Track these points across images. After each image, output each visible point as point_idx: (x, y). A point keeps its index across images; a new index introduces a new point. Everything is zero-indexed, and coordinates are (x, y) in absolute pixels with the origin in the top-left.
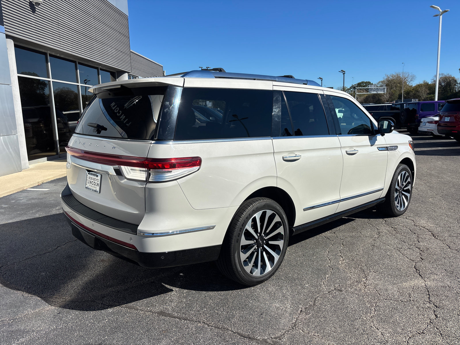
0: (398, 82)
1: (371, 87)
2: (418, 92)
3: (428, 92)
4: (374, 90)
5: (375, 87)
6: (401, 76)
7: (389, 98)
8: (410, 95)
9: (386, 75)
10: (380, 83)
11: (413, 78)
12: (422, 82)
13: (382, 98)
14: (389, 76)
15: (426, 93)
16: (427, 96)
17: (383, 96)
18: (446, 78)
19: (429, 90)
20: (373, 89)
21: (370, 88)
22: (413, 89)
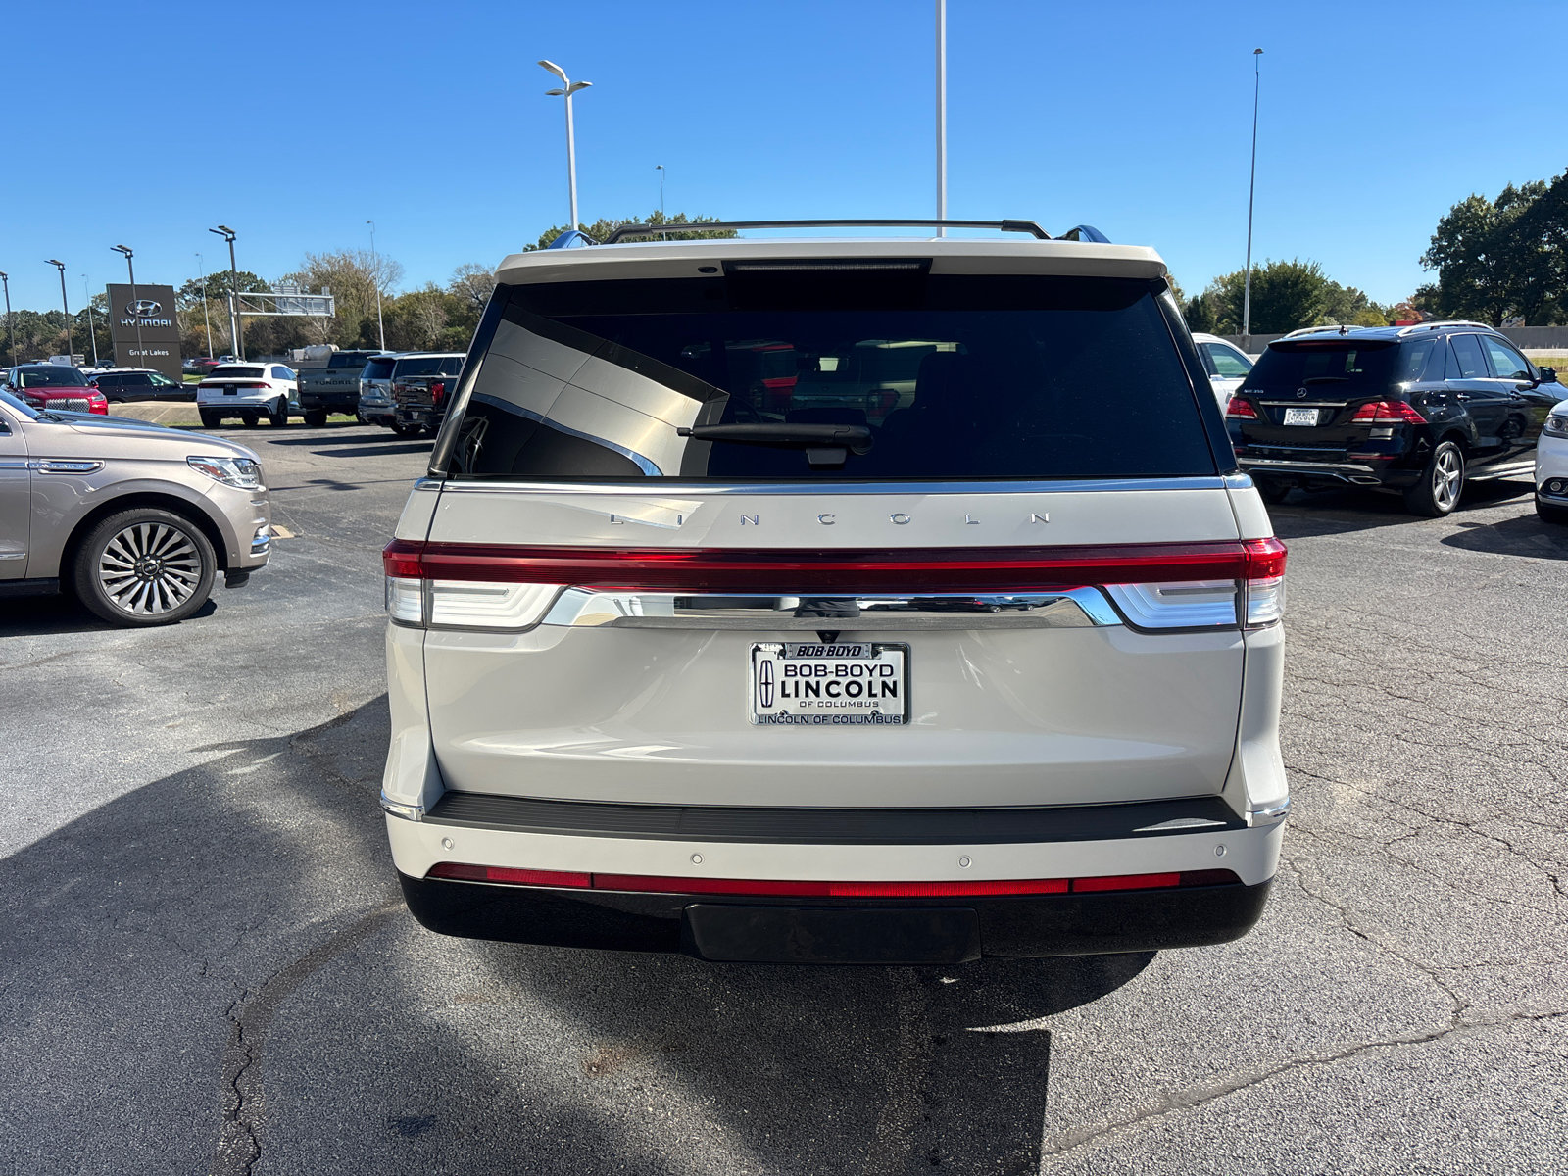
0: (351, 282)
1: (283, 293)
2: (418, 318)
3: (446, 318)
4: (295, 306)
5: (296, 293)
6: (357, 264)
7: (333, 333)
8: (396, 327)
9: (307, 255)
10: (291, 281)
11: (394, 273)
12: (423, 289)
13: (306, 332)
14: (321, 261)
15: (439, 321)
16: (444, 331)
17: (311, 324)
18: (489, 280)
19: (449, 311)
20: (291, 300)
21: (281, 298)
22: (401, 309)
